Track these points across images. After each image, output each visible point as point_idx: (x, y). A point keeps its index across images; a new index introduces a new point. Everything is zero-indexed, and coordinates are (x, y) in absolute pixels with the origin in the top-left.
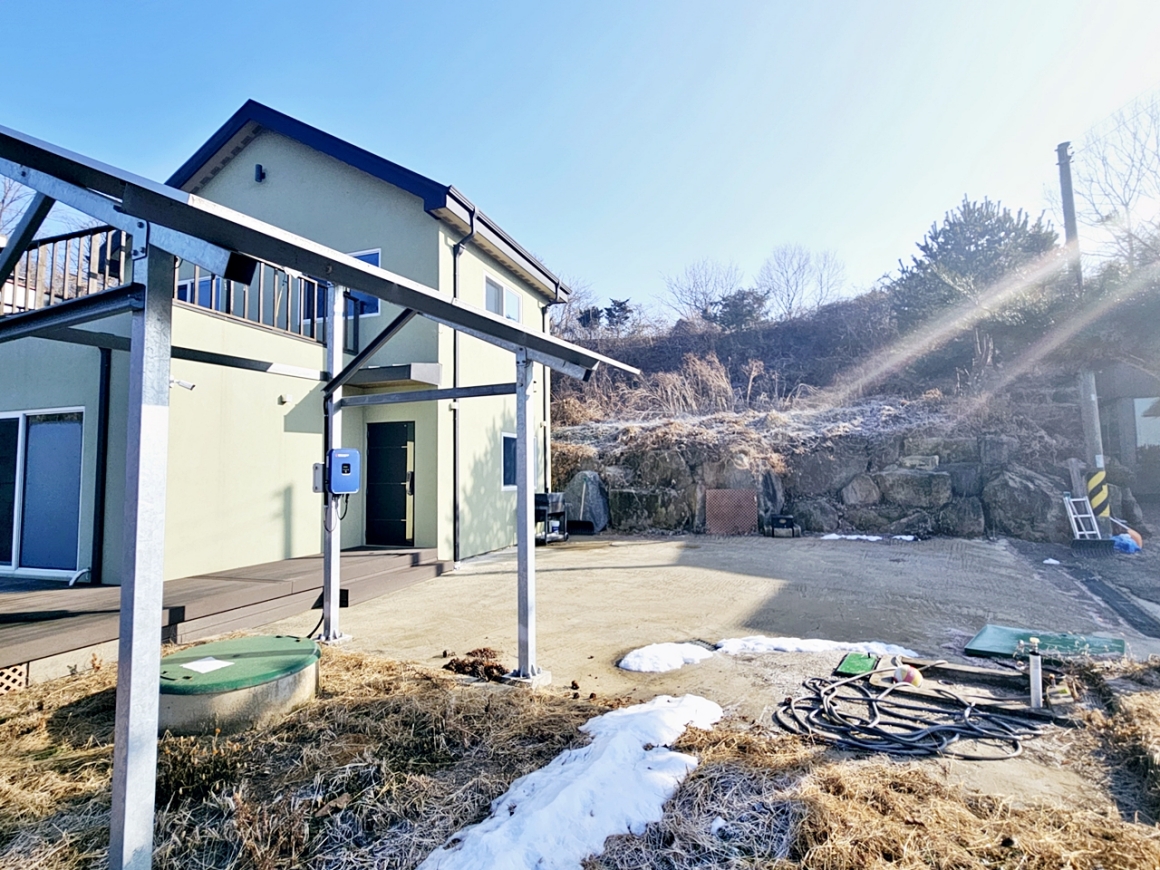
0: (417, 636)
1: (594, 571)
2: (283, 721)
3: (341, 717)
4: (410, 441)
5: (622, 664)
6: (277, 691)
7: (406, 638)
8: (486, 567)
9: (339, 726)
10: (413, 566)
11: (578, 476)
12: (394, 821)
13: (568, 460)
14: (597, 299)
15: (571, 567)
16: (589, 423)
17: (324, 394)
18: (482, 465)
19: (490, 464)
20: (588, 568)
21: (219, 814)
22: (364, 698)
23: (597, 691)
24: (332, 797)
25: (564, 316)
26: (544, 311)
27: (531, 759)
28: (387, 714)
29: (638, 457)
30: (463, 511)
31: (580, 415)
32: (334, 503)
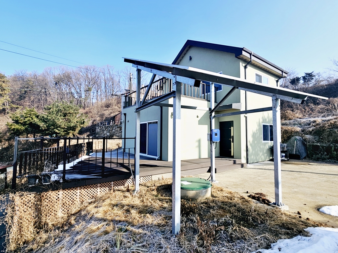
0: (237, 185)
1: (302, 173)
2: (204, 201)
3: (219, 204)
4: (232, 127)
5: (321, 210)
6: (202, 193)
7: (234, 185)
8: (258, 167)
9: (219, 206)
10: (234, 164)
11: (293, 138)
12: (238, 239)
13: (288, 132)
14: (298, 74)
15: (292, 170)
16: (297, 119)
17: (210, 114)
18: (256, 134)
19: (258, 134)
20: (300, 172)
21: (192, 221)
22: (225, 200)
23: (309, 217)
24: (220, 226)
25: (284, 82)
26: (277, 81)
27: (285, 235)
28: (232, 206)
29: (321, 131)
30: (249, 148)
31: (292, 116)
32: (213, 144)
